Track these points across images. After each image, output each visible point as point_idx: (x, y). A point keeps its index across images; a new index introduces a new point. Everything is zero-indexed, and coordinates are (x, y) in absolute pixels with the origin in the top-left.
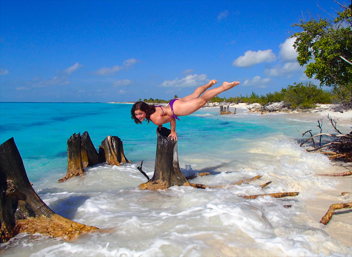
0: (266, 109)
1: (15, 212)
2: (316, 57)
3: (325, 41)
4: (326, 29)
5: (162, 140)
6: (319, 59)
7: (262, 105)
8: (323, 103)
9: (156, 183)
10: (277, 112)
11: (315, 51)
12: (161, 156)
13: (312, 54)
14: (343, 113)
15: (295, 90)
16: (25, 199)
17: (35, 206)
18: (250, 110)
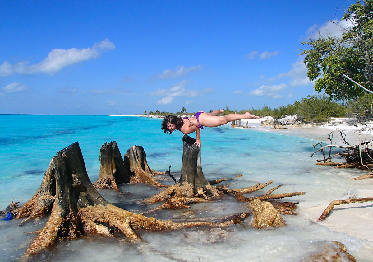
0: (279, 123)
1: (78, 201)
2: (325, 73)
3: (332, 58)
4: (334, 46)
5: (187, 147)
6: (327, 75)
7: (275, 118)
8: (338, 117)
9: (183, 185)
10: (290, 125)
11: (323, 67)
12: (187, 161)
13: (321, 70)
14: (357, 126)
15: (308, 103)
16: (85, 190)
17: (94, 197)
18: (262, 124)
